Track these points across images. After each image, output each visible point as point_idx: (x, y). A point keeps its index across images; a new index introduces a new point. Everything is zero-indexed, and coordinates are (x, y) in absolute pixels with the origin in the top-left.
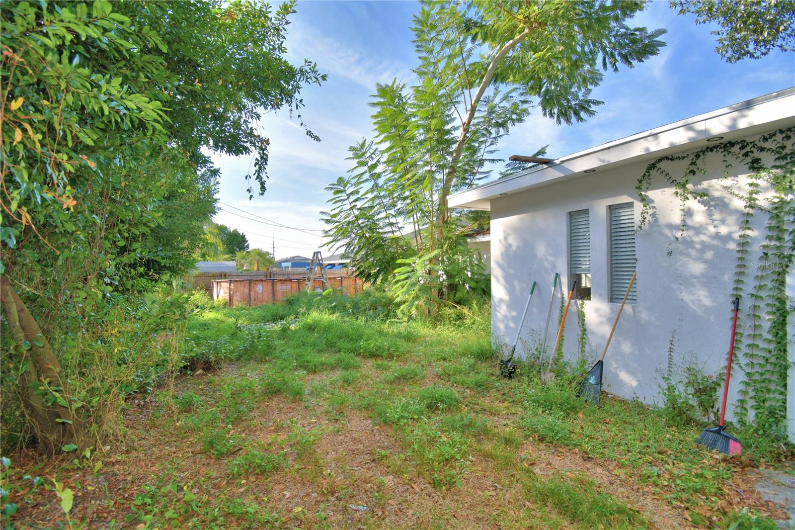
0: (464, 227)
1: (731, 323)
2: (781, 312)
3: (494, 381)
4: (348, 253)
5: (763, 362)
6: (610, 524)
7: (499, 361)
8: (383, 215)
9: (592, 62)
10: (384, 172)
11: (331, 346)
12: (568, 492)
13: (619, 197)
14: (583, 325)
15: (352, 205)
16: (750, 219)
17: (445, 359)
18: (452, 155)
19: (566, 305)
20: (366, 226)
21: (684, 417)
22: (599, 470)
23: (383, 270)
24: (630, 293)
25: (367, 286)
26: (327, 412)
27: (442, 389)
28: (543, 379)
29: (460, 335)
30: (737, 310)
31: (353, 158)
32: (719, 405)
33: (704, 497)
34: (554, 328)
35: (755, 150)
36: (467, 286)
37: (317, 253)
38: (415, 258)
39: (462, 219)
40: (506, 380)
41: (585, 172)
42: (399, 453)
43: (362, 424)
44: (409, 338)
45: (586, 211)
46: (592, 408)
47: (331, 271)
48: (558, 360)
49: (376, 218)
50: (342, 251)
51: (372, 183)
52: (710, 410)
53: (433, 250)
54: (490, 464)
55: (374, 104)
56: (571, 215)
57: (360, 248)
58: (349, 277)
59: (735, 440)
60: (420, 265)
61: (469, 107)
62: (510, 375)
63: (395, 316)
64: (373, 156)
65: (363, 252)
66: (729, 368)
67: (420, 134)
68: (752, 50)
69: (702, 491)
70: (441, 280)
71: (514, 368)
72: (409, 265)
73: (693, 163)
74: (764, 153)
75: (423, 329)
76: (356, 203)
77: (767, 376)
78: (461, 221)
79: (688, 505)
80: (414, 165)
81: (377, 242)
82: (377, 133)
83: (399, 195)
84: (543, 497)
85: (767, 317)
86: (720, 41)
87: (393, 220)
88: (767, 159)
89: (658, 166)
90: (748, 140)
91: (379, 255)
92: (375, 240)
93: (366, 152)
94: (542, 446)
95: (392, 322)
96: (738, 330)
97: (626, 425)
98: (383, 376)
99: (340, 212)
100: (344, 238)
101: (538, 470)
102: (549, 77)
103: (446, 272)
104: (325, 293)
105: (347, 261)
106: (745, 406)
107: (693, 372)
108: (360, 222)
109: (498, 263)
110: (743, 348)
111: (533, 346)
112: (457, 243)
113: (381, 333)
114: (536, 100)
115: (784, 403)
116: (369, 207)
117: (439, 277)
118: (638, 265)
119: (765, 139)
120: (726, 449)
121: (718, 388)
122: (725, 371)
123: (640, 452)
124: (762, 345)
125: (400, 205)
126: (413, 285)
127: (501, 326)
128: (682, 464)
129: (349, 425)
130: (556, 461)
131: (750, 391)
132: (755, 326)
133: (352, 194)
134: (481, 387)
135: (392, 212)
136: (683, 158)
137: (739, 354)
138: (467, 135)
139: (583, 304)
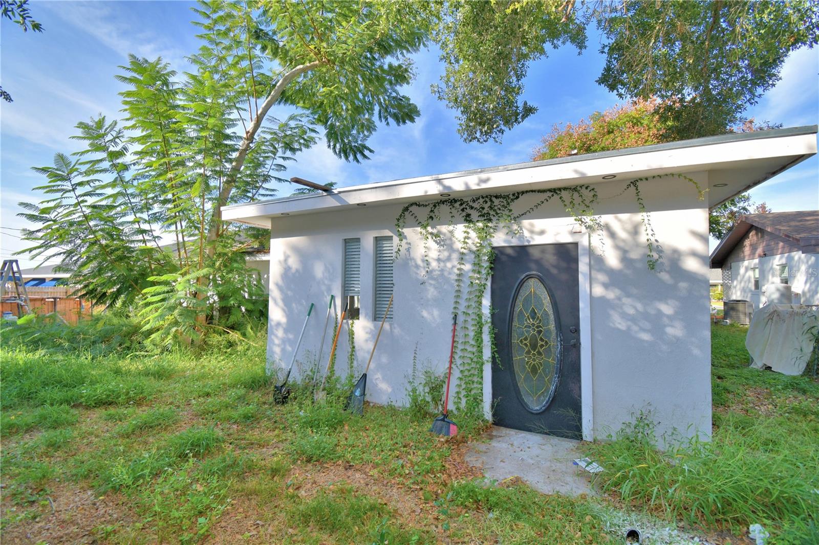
0: (242, 243)
1: (451, 334)
2: (479, 324)
3: (266, 409)
4: (67, 264)
5: (470, 362)
6: (363, 524)
7: (272, 388)
8: (131, 218)
9: (370, 110)
10: (134, 164)
11: (27, 398)
12: (329, 505)
13: (382, 231)
14: (353, 343)
15: (80, 199)
16: (464, 257)
17: (208, 395)
18: (231, 163)
19: (339, 325)
20: (102, 230)
21: (422, 412)
22: (358, 475)
23: (127, 289)
24: (388, 313)
25: (99, 310)
26: (15, 495)
27: (201, 430)
28: (315, 398)
29: (231, 363)
30: (455, 324)
31: (84, 138)
32: (444, 398)
33: (433, 476)
34: (328, 349)
35: (468, 208)
36: (243, 309)
37: (11, 262)
38: (176, 275)
39: (241, 233)
40: (279, 407)
41: (358, 204)
42: (134, 522)
43: (77, 499)
44: (161, 374)
45: (358, 240)
46: (356, 419)
47: (36, 289)
48: (330, 378)
49: (119, 221)
50: (58, 261)
51: (115, 175)
52: (439, 403)
53: (201, 267)
54: (253, 502)
55: (124, 79)
56: (346, 242)
57: (89, 260)
58: (68, 298)
59: (454, 424)
60: (182, 285)
61: (254, 117)
62: (284, 400)
63: (142, 348)
64: (117, 140)
65: (93, 264)
66: (450, 368)
67: (191, 131)
68: (478, 137)
69: (431, 471)
70: (211, 301)
71: (288, 392)
72: (166, 283)
73: (432, 211)
74: (472, 210)
75: (182, 362)
76: (86, 198)
77: (472, 372)
78: (240, 236)
79: (422, 486)
80: (182, 163)
81: (119, 253)
82: (127, 115)
83: (156, 196)
84: (306, 519)
85: (473, 328)
86: (461, 125)
87: (145, 227)
88: (475, 215)
89: (410, 209)
90: (465, 200)
91: (121, 269)
92: (117, 249)
93: (105, 134)
94: (310, 466)
95: (136, 356)
96: (455, 339)
97: (381, 428)
98: (117, 429)
99: (58, 206)
100: (62, 243)
101: (303, 492)
102: (335, 113)
103: (219, 294)
104: (20, 322)
105: (67, 275)
106: (460, 396)
107: (428, 374)
108: (92, 223)
109: (277, 284)
110: (459, 353)
111: (308, 368)
112: (233, 261)
113: (117, 372)
114: (322, 131)
115: (482, 390)
116: (107, 206)
117: (208, 298)
118: (395, 289)
119: (474, 201)
120: (448, 433)
121: (444, 385)
122: (448, 371)
123: (390, 450)
124: (469, 349)
125: (156, 208)
126: (172, 309)
127: (277, 350)
128: (420, 452)
129: (54, 505)
130: (321, 478)
131: (462, 384)
132: (466, 335)
133: (81, 184)
134: (250, 420)
135: (145, 216)
136: (426, 206)
137: (456, 357)
138: (251, 145)
139: (353, 323)
